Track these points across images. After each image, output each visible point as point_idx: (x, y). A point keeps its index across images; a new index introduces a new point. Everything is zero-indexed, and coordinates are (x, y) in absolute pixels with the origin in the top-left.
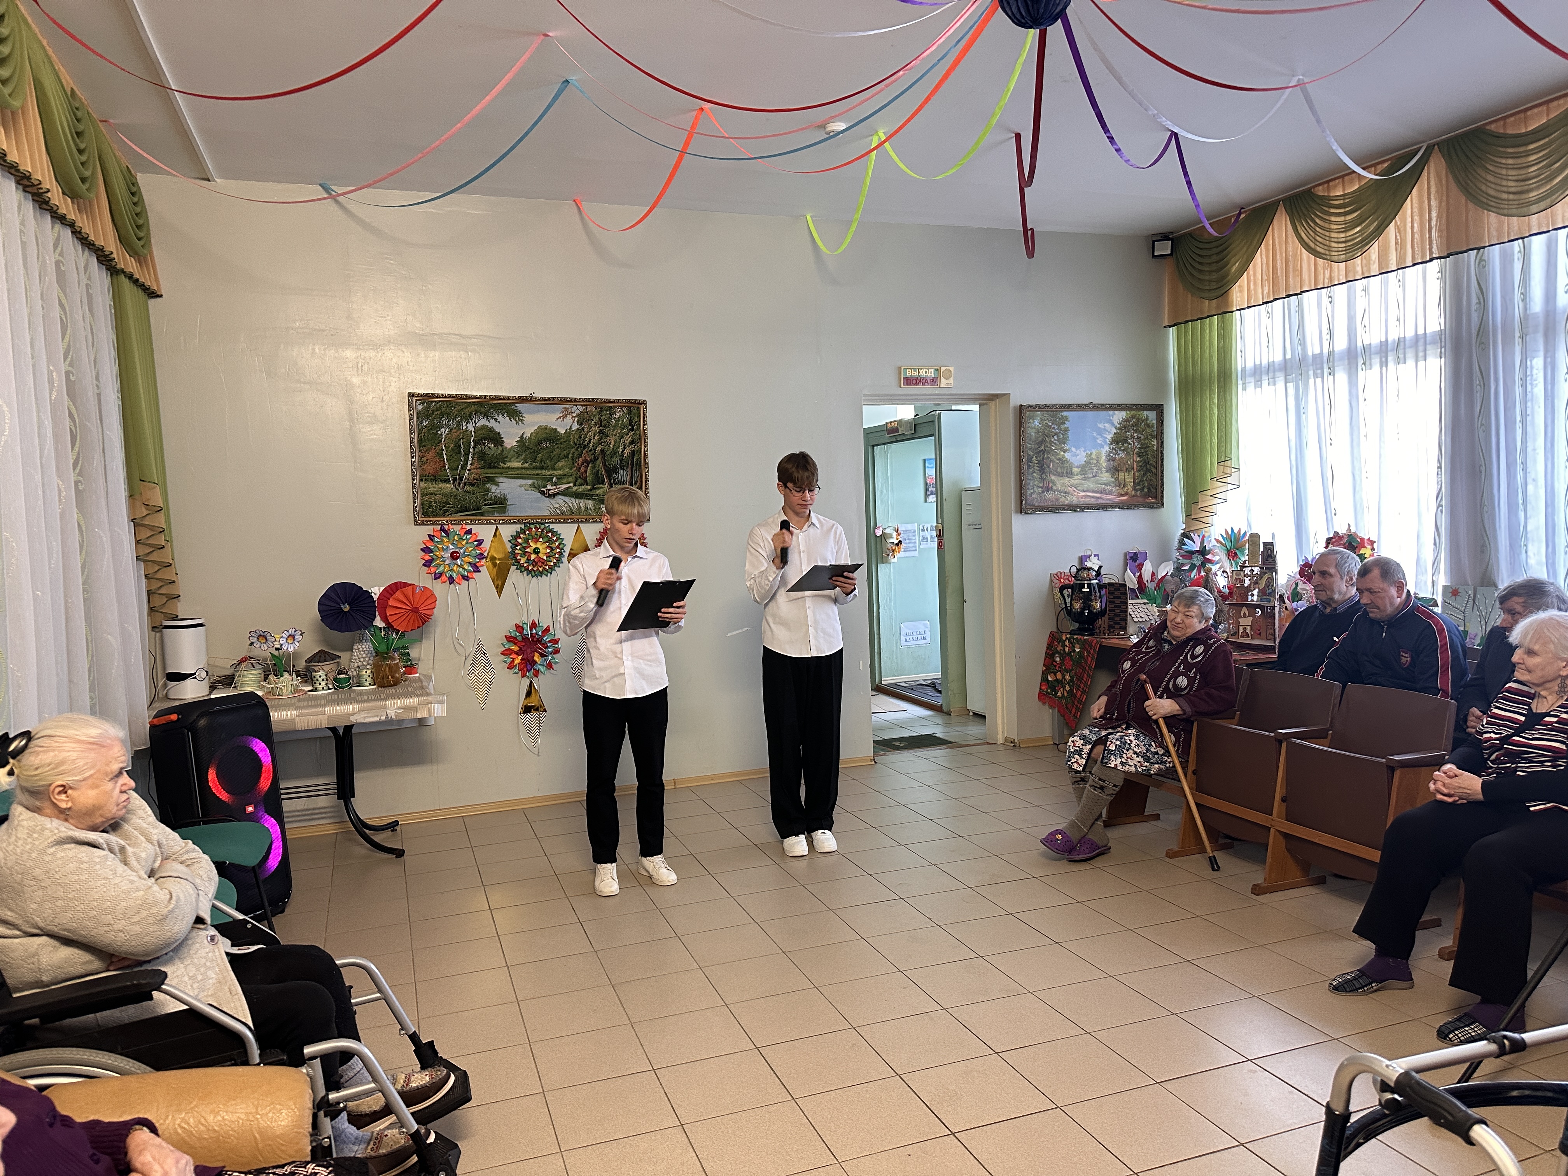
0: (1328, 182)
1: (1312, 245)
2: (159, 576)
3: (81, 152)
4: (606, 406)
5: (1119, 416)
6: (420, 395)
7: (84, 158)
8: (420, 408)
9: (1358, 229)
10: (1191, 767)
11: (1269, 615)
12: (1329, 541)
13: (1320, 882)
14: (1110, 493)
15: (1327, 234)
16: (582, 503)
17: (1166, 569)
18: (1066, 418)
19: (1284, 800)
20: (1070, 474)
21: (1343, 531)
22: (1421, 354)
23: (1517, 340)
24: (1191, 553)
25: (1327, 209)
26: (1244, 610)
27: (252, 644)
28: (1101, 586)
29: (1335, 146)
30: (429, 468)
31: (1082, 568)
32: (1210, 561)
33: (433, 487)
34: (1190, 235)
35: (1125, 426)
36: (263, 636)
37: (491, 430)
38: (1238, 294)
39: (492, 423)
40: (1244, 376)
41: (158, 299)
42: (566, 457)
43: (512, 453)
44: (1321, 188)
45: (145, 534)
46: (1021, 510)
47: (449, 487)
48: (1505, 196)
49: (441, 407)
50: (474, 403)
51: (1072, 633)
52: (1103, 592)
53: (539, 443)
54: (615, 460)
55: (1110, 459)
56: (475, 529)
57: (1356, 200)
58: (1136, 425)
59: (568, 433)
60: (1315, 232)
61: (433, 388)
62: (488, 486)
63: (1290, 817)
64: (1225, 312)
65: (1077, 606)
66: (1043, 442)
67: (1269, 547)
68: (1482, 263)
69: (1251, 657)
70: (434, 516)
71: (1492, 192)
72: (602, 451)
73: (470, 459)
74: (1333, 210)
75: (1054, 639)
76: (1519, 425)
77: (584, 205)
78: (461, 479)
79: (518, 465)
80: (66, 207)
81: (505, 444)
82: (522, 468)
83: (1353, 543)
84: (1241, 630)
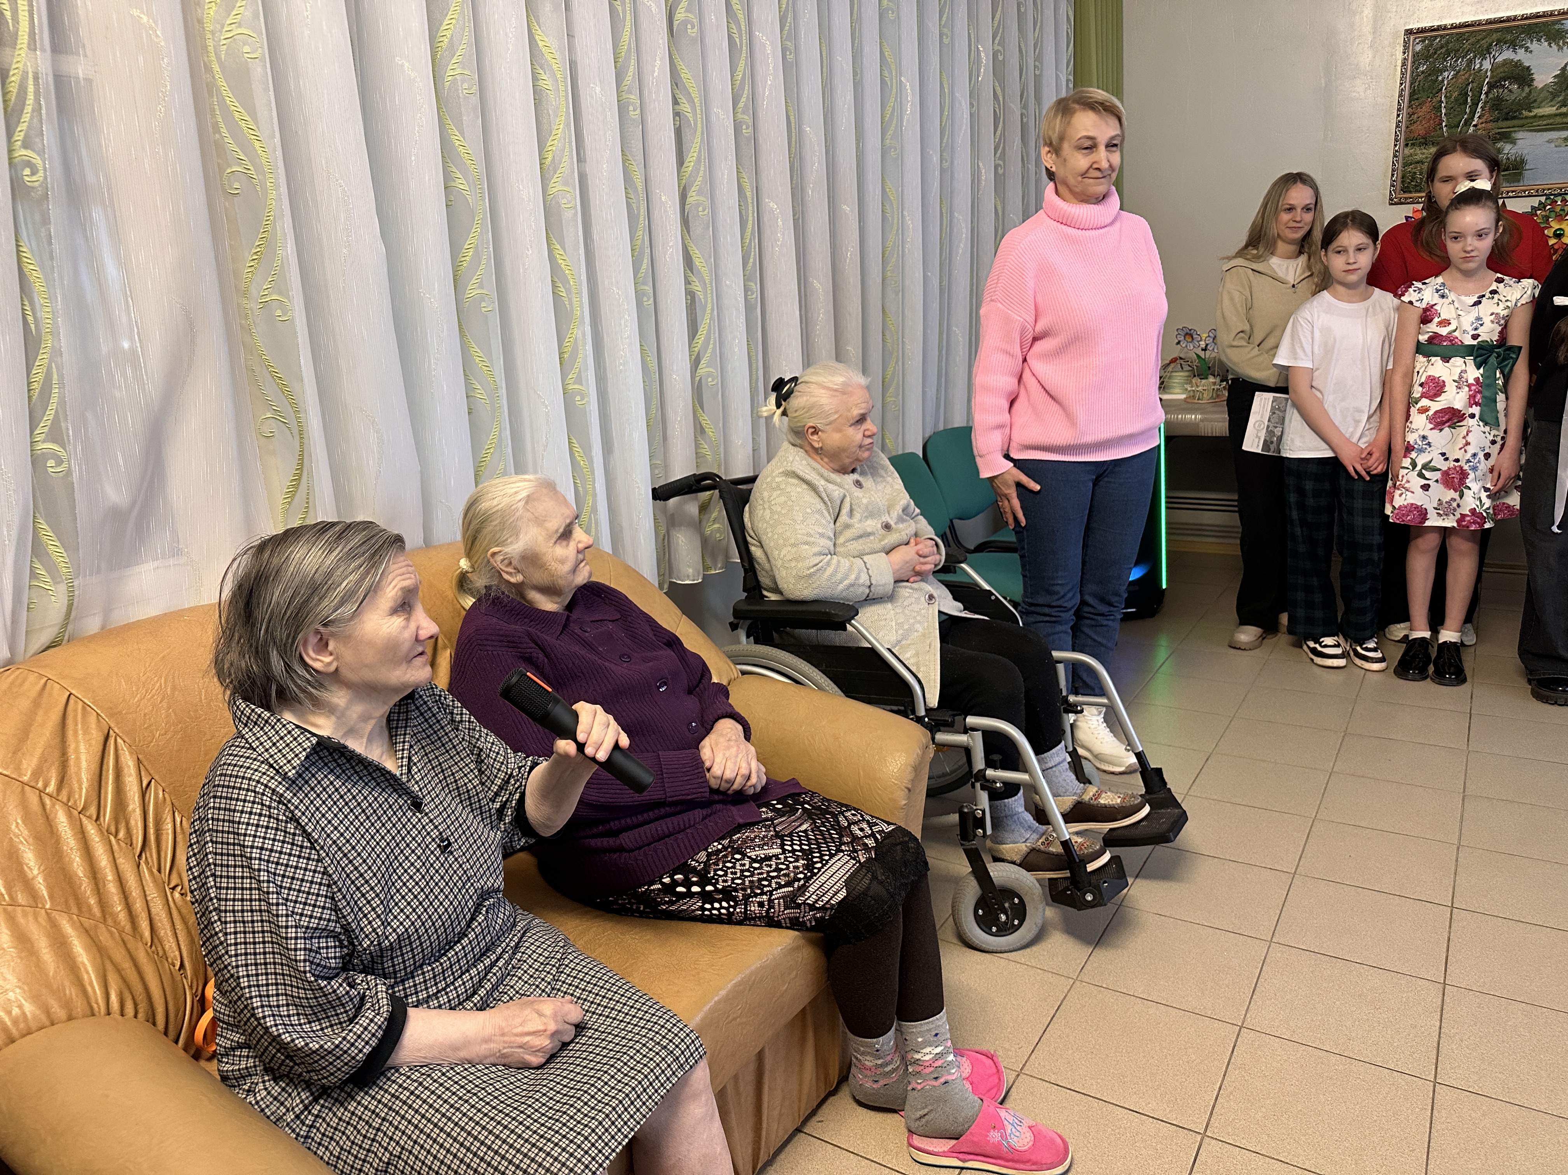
6: (1421, 31)
8: (1418, 48)
27: (1179, 343)
30: (1419, 129)
33: (1420, 154)
36: (1189, 335)
37: (1518, 64)
39: (1520, 55)
43: (1544, 94)
49: (1448, 42)
50: (1497, 30)
61: (1440, 18)
73: (1479, 110)
79: (1552, 110)
81: (1535, 84)
82: (1556, 115)
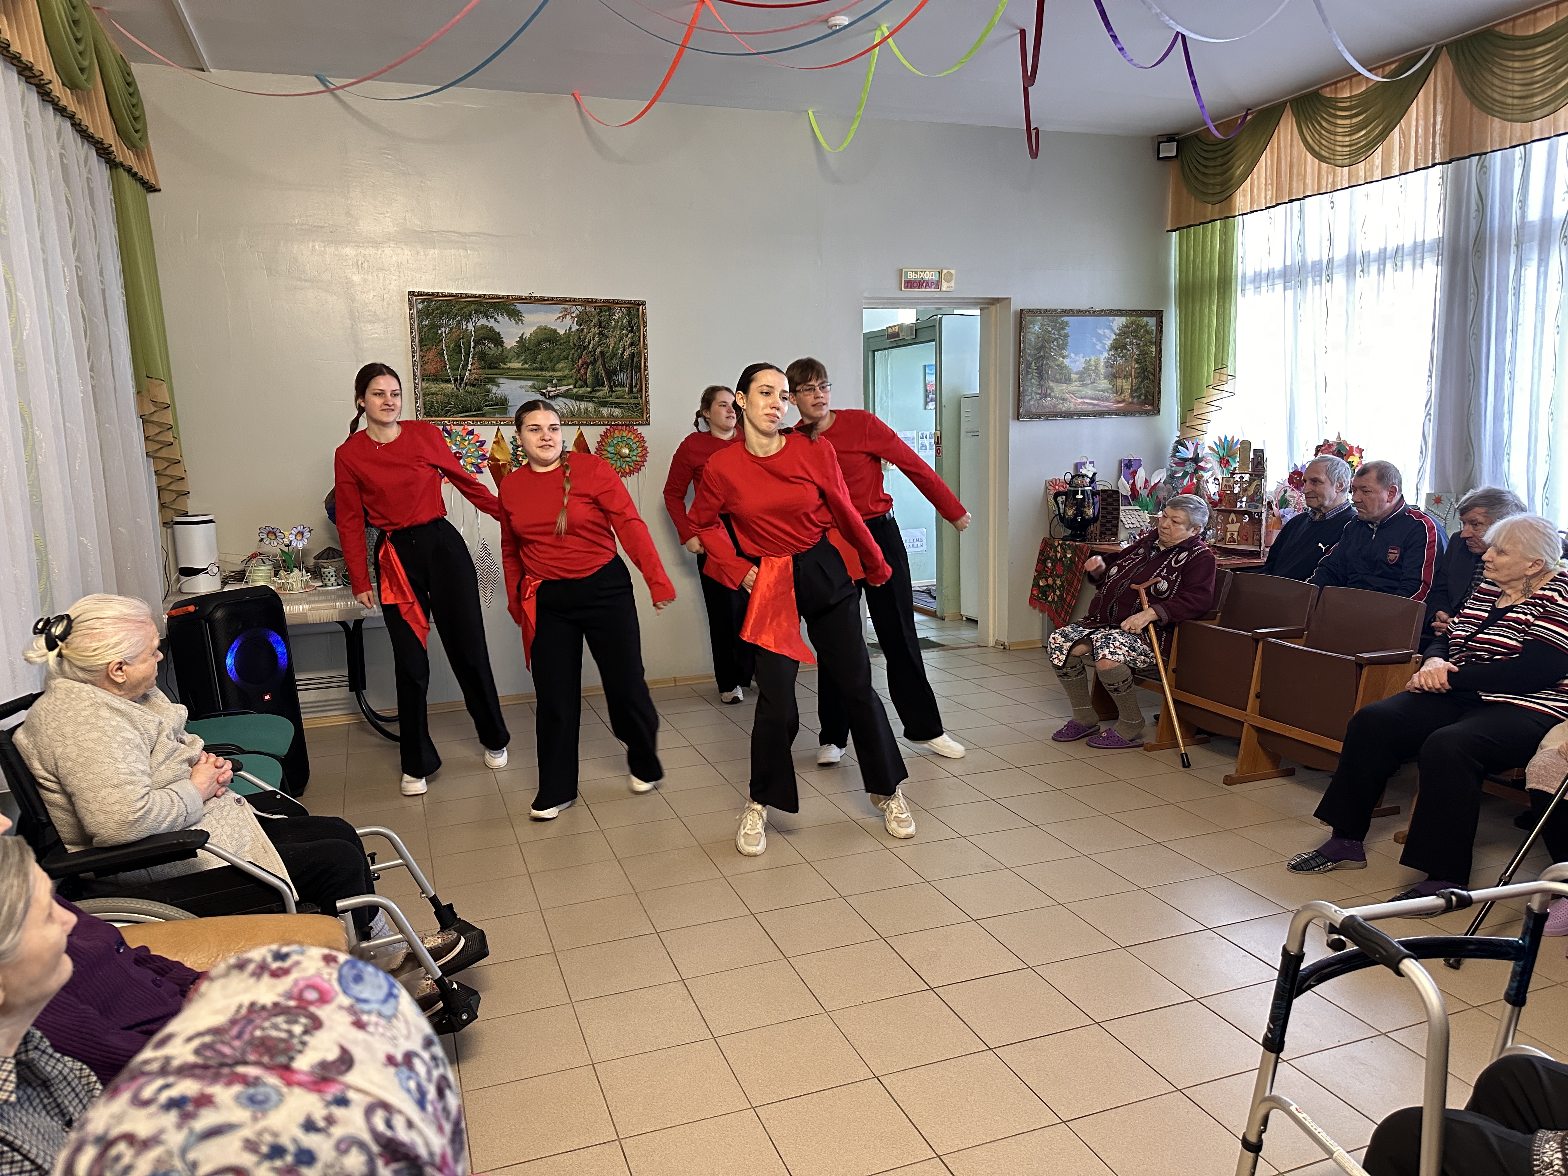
0: (1336, 83)
1: (1317, 148)
2: (168, 472)
3: (78, 41)
4: (606, 307)
5: (1119, 322)
6: (420, 294)
7: (81, 48)
8: (420, 306)
9: (1363, 132)
10: (1172, 665)
11: (1256, 521)
12: (1318, 449)
13: (1289, 773)
14: (1107, 400)
15: (1332, 137)
16: (583, 405)
17: (1159, 477)
18: (1067, 323)
19: (1258, 696)
20: (1068, 381)
21: (1332, 439)
22: (1419, 262)
23: (1513, 249)
24: (1185, 460)
25: (1333, 111)
26: (1233, 516)
27: (262, 540)
28: (1094, 493)
29: (1341, 47)
30: (431, 368)
31: (1078, 475)
32: (1202, 469)
33: (434, 387)
34: (1196, 136)
35: (1124, 332)
36: (272, 533)
37: (491, 330)
38: (1241, 199)
39: (492, 323)
40: (1243, 284)
41: (157, 194)
42: (566, 358)
43: (512, 353)
44: (1328, 89)
45: (153, 430)
46: (1018, 417)
47: (450, 387)
48: (1510, 101)
49: (441, 306)
50: (473, 303)
51: (1065, 539)
52: (1097, 499)
53: (539, 343)
54: (615, 362)
55: (1109, 366)
56: (477, 430)
57: (1363, 103)
58: (1135, 331)
59: (568, 334)
60: (1320, 134)
61: (433, 287)
62: (489, 386)
63: (1263, 713)
64: (1227, 217)
65: (1070, 512)
66: (1042, 347)
67: (1259, 453)
68: (1483, 169)
69: (1236, 561)
70: (436, 416)
71: (1497, 97)
72: (602, 353)
73: (471, 359)
74: (1339, 113)
75: (1047, 545)
76: (1509, 334)
77: (584, 100)
78: (462, 379)
79: (519, 365)
80: (66, 98)
81: (505, 345)
82: (522, 369)
83: (1342, 450)
84: (1229, 536)
